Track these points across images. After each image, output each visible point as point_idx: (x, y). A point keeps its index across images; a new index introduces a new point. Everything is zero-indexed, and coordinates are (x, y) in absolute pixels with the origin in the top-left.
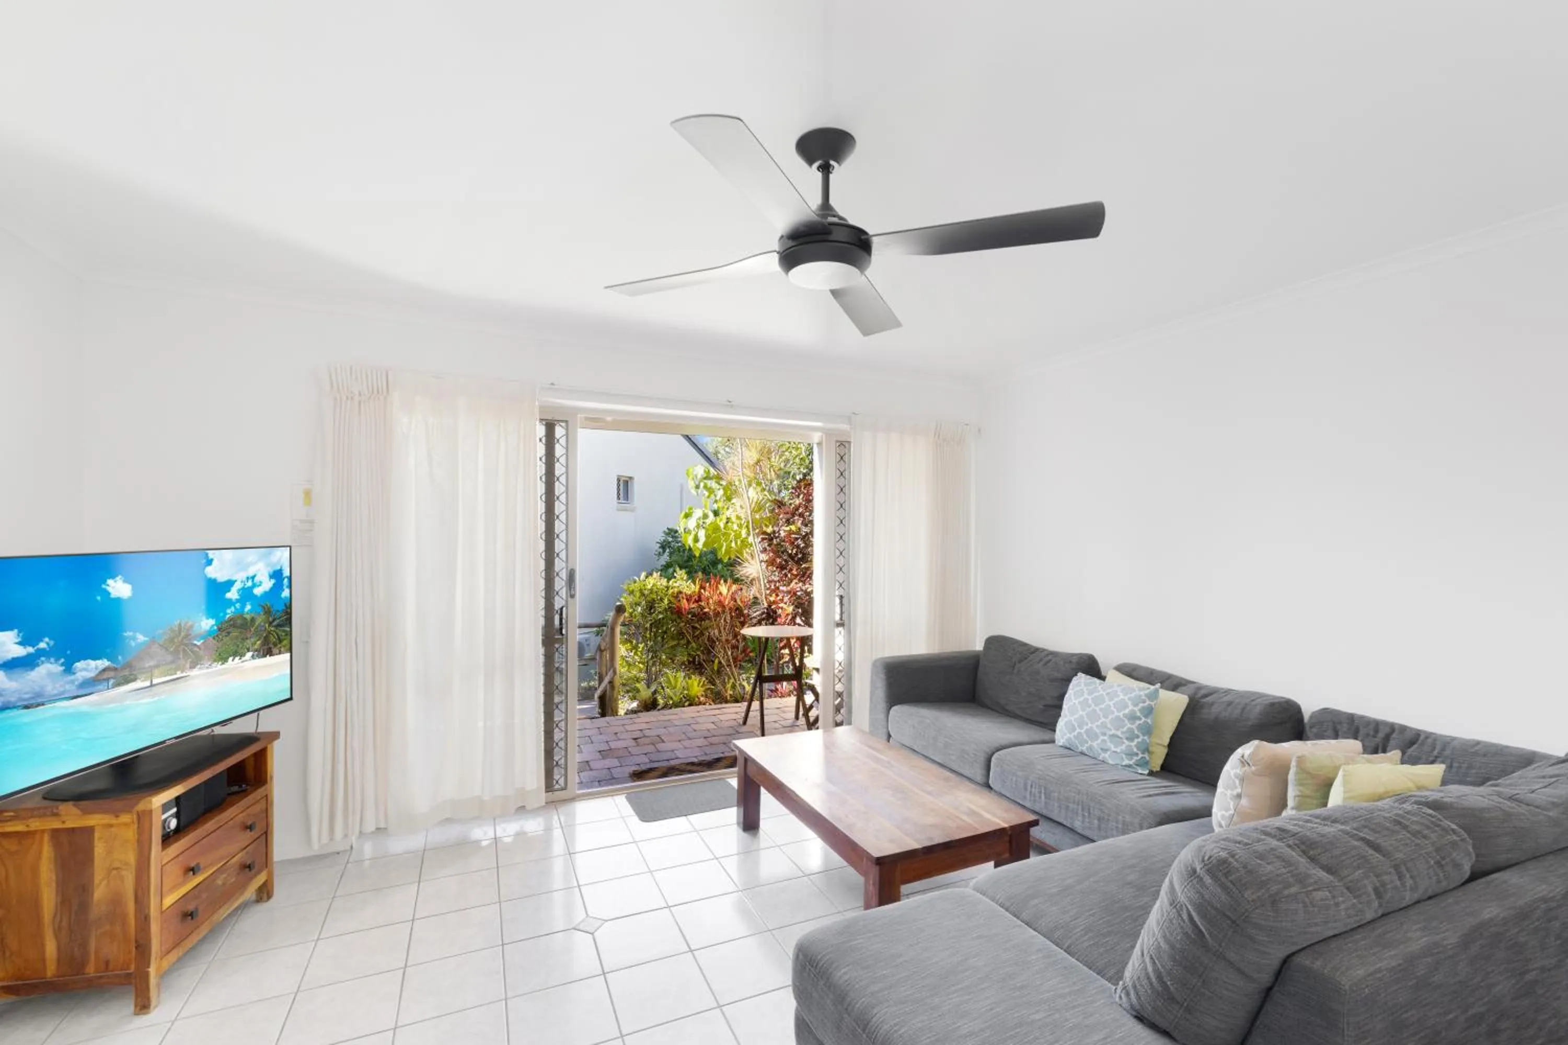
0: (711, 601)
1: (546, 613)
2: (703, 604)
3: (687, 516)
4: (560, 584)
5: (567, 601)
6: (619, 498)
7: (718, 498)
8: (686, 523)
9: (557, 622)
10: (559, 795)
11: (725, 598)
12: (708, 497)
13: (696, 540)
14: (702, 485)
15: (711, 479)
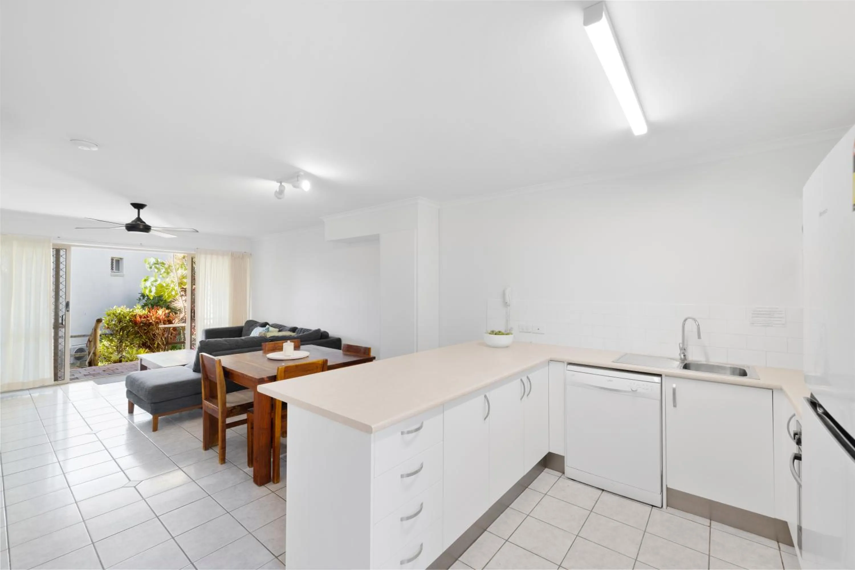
0: (153, 317)
1: (55, 317)
2: (149, 319)
3: (146, 280)
4: (62, 306)
5: (65, 313)
6: (112, 269)
7: (162, 273)
8: (145, 284)
9: (60, 321)
10: (59, 382)
11: (160, 316)
12: (158, 272)
13: (150, 291)
14: (153, 267)
15: (158, 264)
